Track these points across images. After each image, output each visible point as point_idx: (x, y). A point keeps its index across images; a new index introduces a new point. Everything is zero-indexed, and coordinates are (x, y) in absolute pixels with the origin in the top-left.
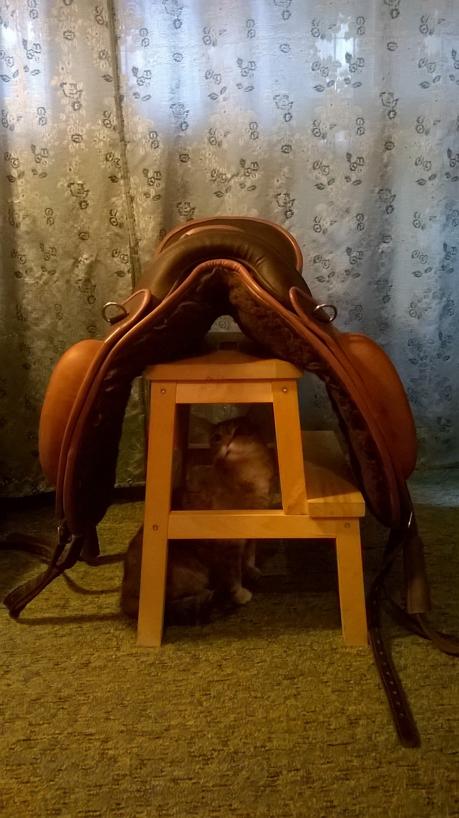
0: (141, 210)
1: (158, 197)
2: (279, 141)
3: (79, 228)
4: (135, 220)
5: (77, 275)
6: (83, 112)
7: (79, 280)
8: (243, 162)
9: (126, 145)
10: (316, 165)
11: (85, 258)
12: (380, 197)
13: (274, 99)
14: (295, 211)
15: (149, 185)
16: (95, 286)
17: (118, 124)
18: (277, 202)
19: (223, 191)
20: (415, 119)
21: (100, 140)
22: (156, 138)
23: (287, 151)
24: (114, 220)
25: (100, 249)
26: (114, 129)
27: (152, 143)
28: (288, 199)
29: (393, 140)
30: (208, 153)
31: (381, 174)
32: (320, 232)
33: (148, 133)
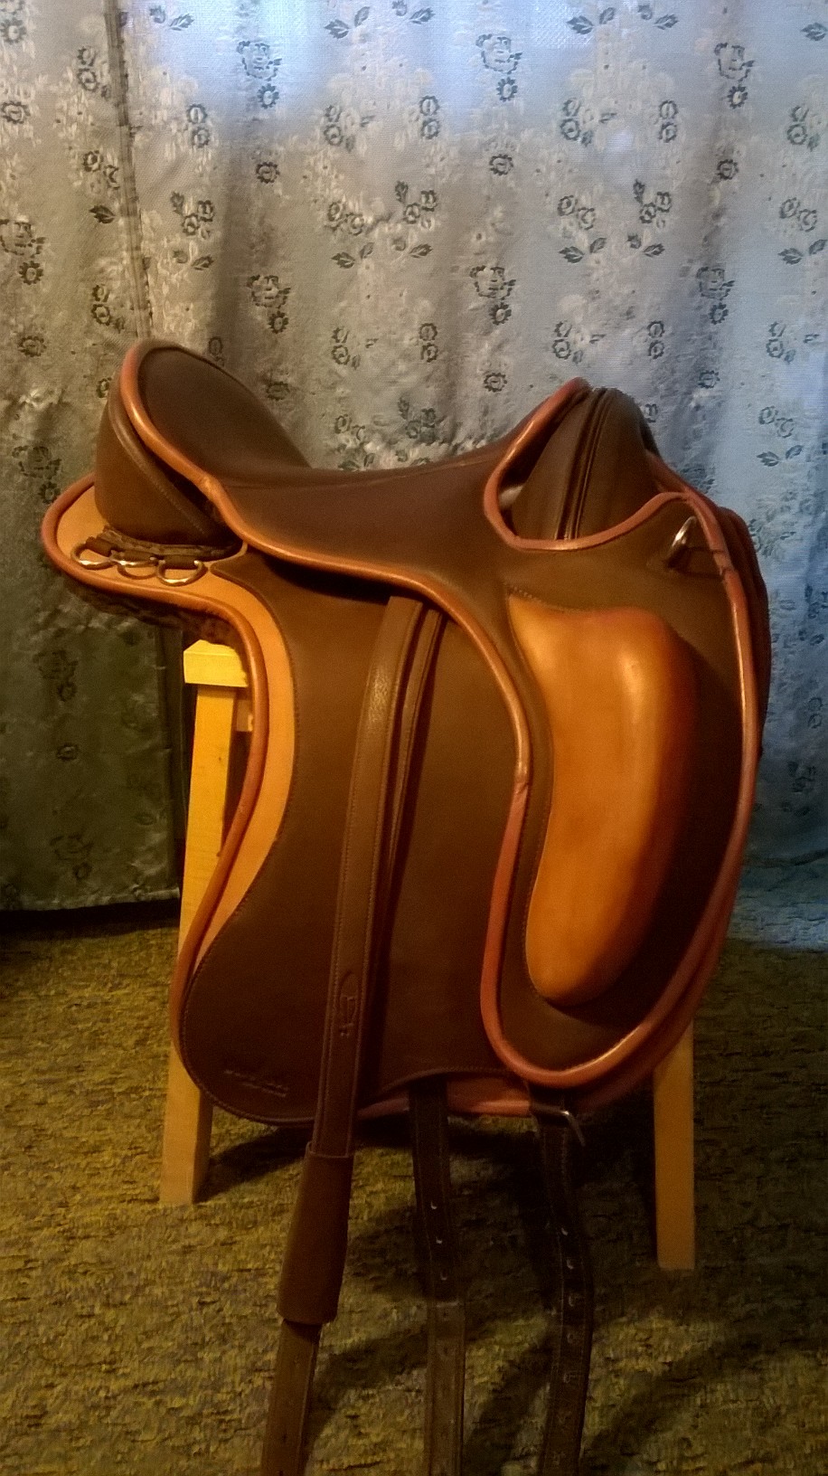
0: (166, 290)
1: (206, 261)
2: (485, 145)
3: (21, 328)
4: (151, 314)
5: (15, 436)
6: (29, 47)
7: (21, 449)
8: (401, 189)
9: (131, 135)
10: (566, 205)
11: (36, 397)
12: (701, 284)
13: (479, 44)
14: (514, 307)
15: (186, 231)
16: (58, 462)
17: (113, 79)
18: (476, 284)
19: (355, 253)
20: (787, 112)
21: (71, 121)
22: (203, 121)
23: (501, 169)
24: (102, 310)
25: (68, 378)
26: (104, 94)
27: (194, 133)
28: (499, 280)
29: (734, 157)
30: (320, 167)
31: (704, 232)
32: (566, 357)
33: (184, 109)
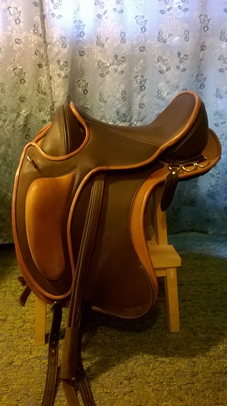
0: (56, 85)
1: (66, 77)
2: (138, 44)
3: (20, 95)
4: (52, 91)
5: (19, 123)
6: (21, 25)
7: (20, 126)
8: (116, 56)
9: (47, 46)
10: (160, 59)
11: (24, 113)
12: (197, 79)
13: (136, 18)
14: (146, 86)
15: (61, 70)
16: (30, 129)
17: (42, 32)
18: (136, 80)
19: (105, 73)
20: (220, 32)
21: (32, 43)
22: (65, 41)
23: (142, 50)
24: (40, 90)
25: (32, 107)
26: (40, 36)
27: (63, 44)
28: (142, 79)
29: (205, 44)
30: (96, 51)
31: (198, 65)
32: (161, 99)
33: (60, 39)
